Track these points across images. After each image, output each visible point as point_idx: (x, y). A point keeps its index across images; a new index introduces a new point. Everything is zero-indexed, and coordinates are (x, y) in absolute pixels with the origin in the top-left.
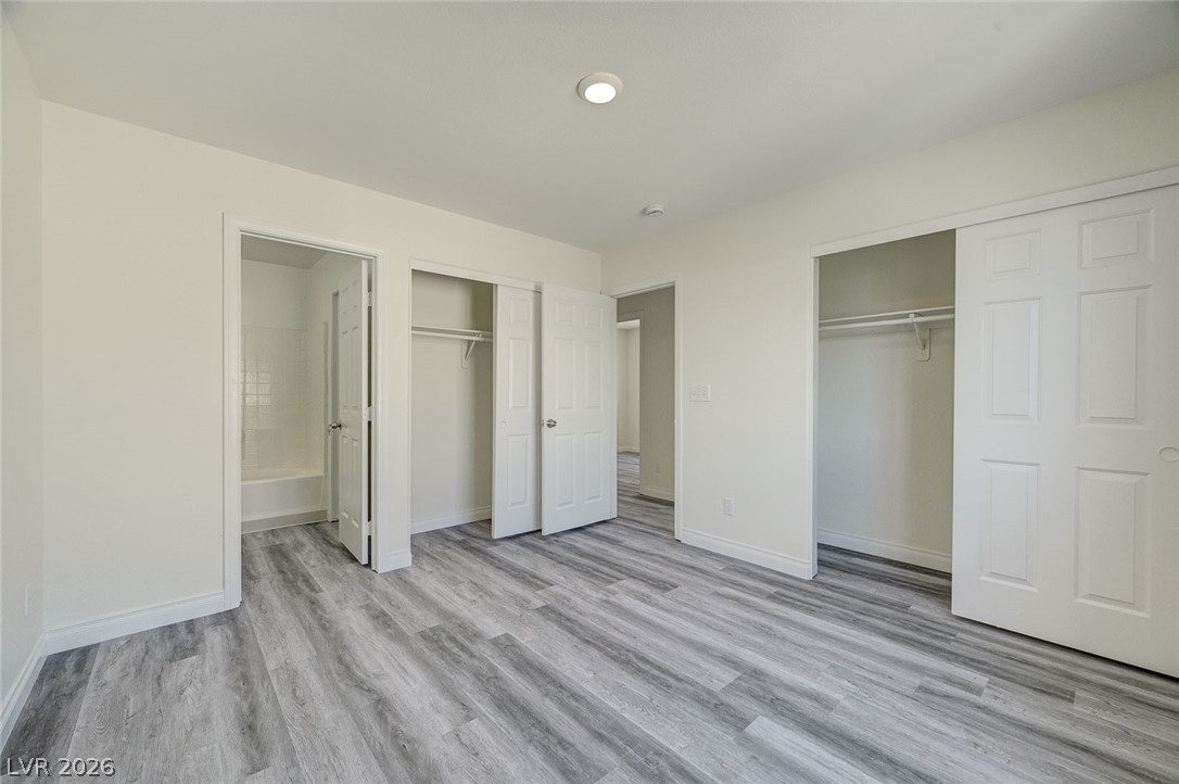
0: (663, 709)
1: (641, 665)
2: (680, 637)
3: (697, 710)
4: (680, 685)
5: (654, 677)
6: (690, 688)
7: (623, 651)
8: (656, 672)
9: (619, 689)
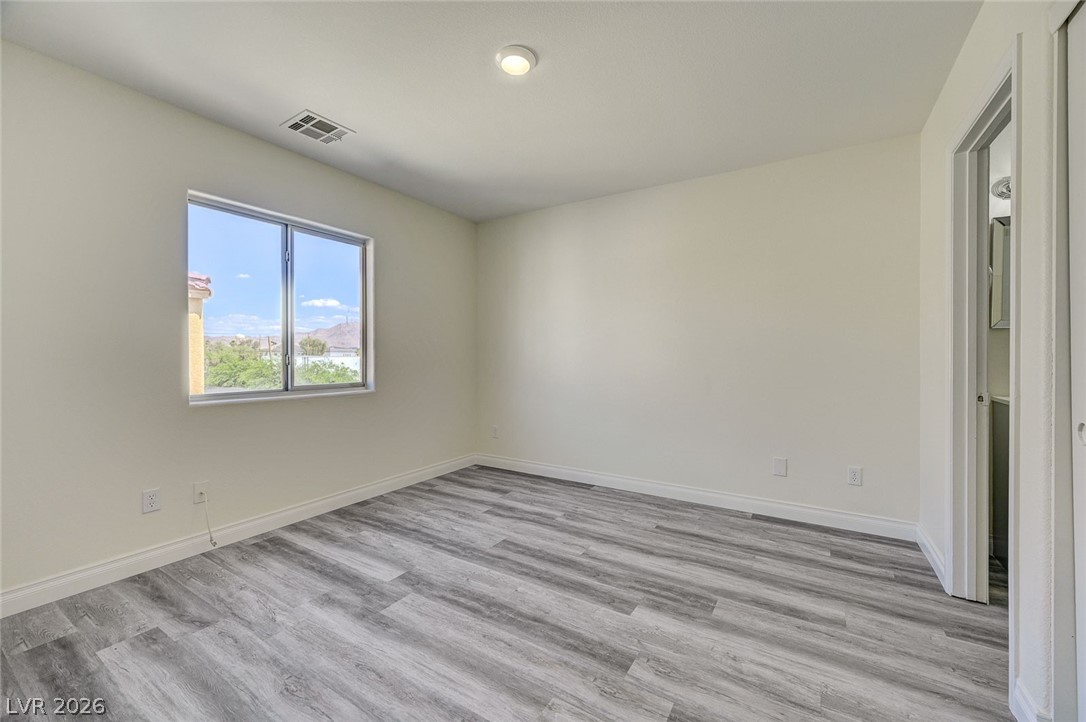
0: (459, 576)
1: (476, 605)
2: (429, 646)
3: (434, 578)
4: (442, 593)
5: (464, 596)
6: (435, 593)
7: (496, 615)
8: (462, 600)
9: (494, 583)
